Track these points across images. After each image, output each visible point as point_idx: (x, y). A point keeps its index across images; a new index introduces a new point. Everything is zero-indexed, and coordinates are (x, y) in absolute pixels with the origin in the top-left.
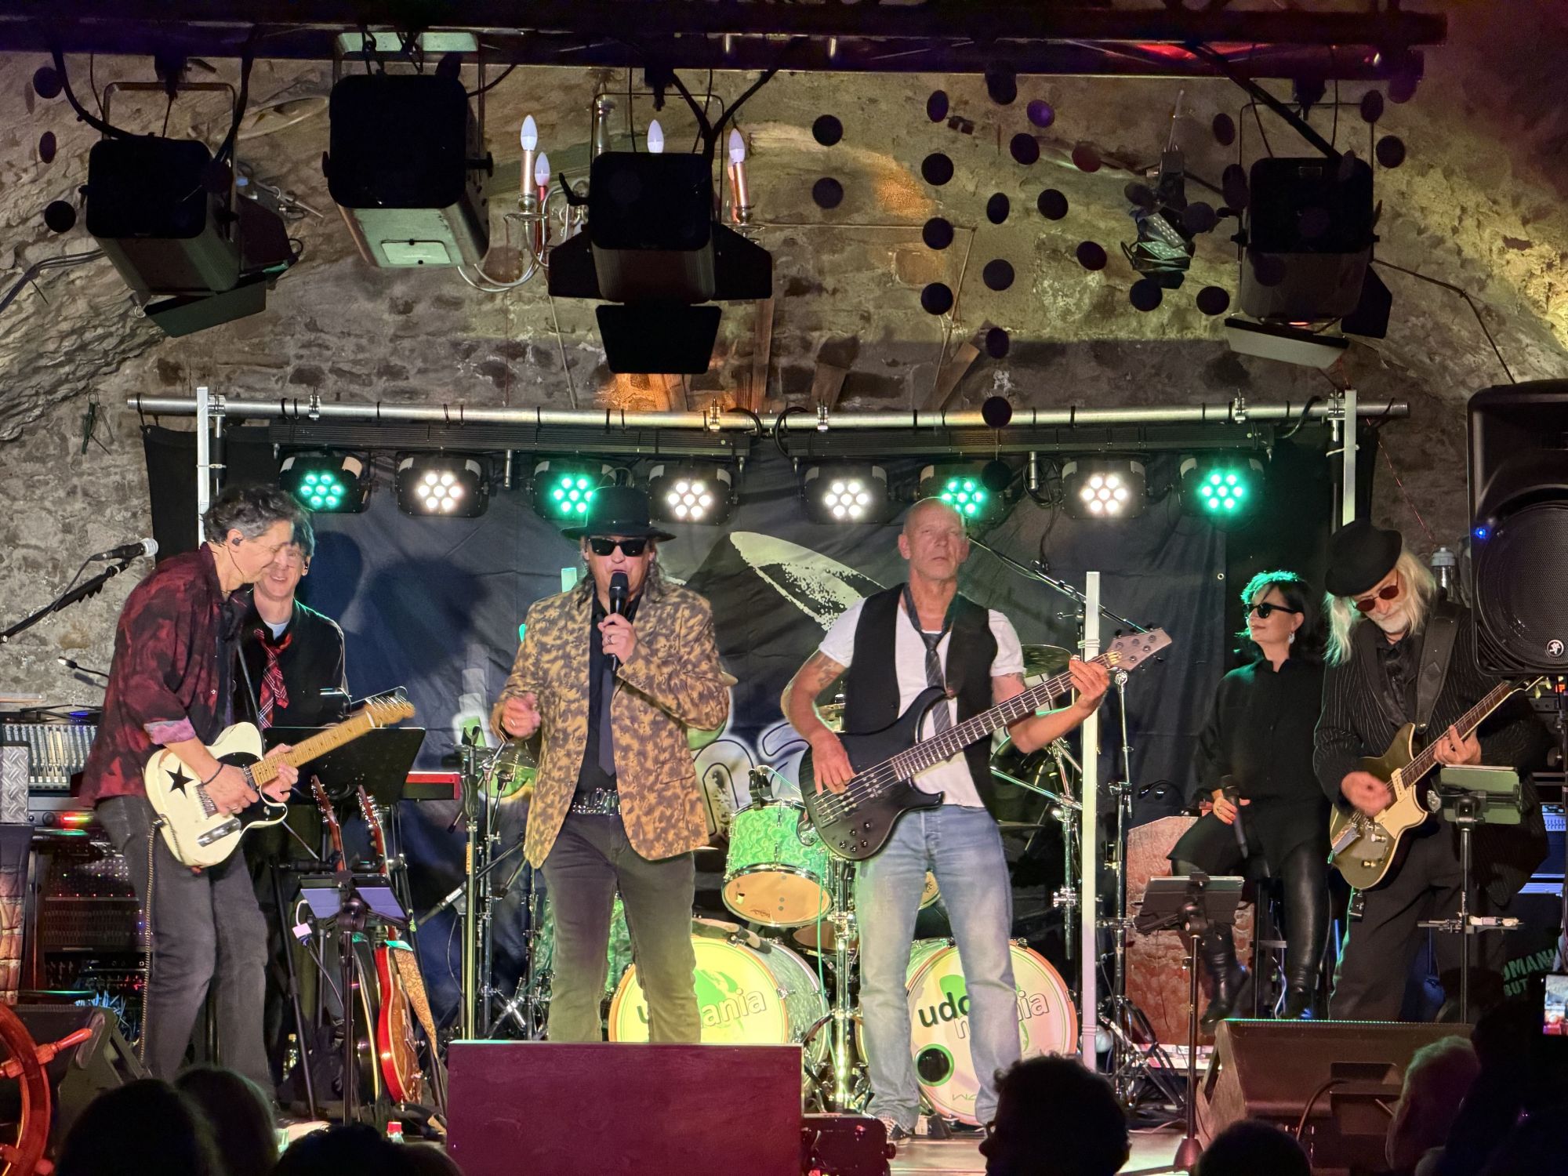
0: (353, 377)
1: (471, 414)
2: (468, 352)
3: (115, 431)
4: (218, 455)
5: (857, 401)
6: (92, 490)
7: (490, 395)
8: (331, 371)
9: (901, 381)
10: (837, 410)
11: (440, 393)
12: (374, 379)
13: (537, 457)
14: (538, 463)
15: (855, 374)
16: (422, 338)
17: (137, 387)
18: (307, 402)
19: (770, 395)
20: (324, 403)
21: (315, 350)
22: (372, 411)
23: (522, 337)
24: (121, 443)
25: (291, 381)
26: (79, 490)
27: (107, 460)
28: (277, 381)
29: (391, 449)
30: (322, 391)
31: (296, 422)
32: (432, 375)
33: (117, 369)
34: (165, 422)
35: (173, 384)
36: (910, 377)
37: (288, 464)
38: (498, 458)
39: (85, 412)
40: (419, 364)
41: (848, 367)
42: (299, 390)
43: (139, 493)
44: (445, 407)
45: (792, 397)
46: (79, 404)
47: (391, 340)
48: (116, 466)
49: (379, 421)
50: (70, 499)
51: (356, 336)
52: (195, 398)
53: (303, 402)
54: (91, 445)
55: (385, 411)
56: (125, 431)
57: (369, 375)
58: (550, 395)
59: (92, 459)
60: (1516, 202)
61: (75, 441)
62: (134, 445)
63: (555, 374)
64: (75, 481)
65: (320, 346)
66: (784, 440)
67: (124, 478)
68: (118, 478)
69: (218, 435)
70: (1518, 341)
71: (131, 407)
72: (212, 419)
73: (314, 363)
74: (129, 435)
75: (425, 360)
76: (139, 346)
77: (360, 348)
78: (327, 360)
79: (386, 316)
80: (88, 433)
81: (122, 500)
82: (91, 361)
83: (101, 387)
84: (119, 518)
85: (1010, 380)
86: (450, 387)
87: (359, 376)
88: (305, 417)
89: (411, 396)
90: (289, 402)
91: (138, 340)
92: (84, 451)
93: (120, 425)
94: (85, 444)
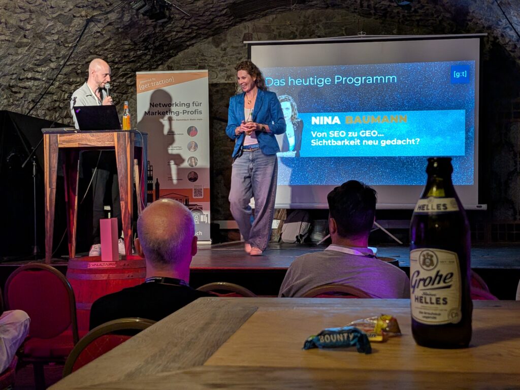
16: (229, 56)
21: (204, 61)
57: (216, 66)
75: (230, 62)
77: (214, 60)
78: (206, 63)
79: (220, 52)
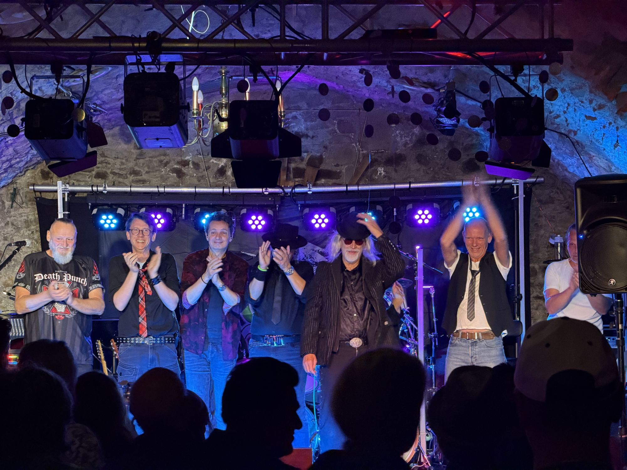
0: (120, 175)
1: (168, 190)
2: (166, 164)
3: (24, 199)
4: (66, 209)
5: (323, 181)
6: (15, 223)
7: (175, 181)
8: (111, 173)
9: (340, 172)
10: (315, 185)
11: (155, 181)
12: (129, 176)
13: (195, 206)
14: (196, 209)
15: (321, 170)
16: (147, 159)
17: (33, 181)
18: (102, 186)
19: (288, 179)
20: (109, 186)
21: (104, 164)
22: (128, 189)
23: (187, 158)
24: (27, 204)
25: (95, 177)
26: (10, 223)
27: (21, 210)
28: (89, 178)
29: (136, 204)
30: (107, 182)
31: (98, 194)
32: (152, 174)
33: (24, 174)
34: (44, 195)
35: (47, 180)
36: (344, 171)
37: (95, 211)
38: (179, 207)
39: (12, 191)
40: (146, 169)
41: (319, 168)
42: (99, 181)
43: (34, 223)
44: (158, 187)
45: (297, 180)
46: (9, 188)
47: (135, 160)
48: (24, 213)
49: (131, 193)
50: (6, 227)
51: (120, 158)
52: (56, 185)
53: (100, 186)
54: (15, 204)
55: (133, 189)
56: (28, 199)
57: (126, 174)
58: (199, 181)
59: (15, 210)
60: (591, 102)
61: (8, 204)
62: (32, 204)
63: (202, 172)
64: (8, 219)
65: (106, 163)
66: (294, 198)
67: (28, 218)
68: (26, 218)
69: (66, 200)
70: (590, 155)
71: (31, 190)
72: (64, 194)
73: (104, 170)
74: (30, 201)
75: (149, 168)
76: (33, 165)
77: (122, 164)
78: (109, 169)
79: (132, 151)
80: (13, 200)
81: (28, 227)
82: (14, 171)
83: (18, 181)
84: (26, 234)
85: (384, 171)
86: (159, 179)
87: (122, 175)
88: (101, 192)
89: (143, 182)
90: (95, 186)
91: (33, 163)
92: (12, 207)
93: (26, 196)
94: (12, 204)
